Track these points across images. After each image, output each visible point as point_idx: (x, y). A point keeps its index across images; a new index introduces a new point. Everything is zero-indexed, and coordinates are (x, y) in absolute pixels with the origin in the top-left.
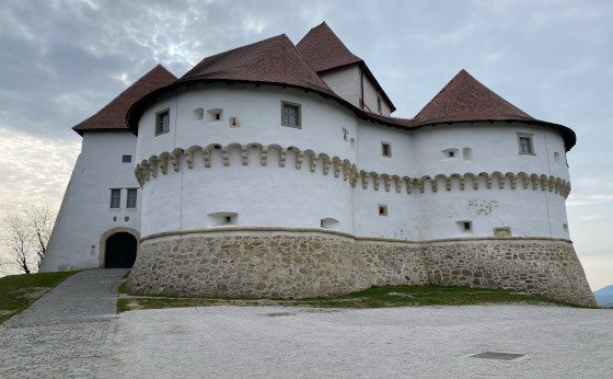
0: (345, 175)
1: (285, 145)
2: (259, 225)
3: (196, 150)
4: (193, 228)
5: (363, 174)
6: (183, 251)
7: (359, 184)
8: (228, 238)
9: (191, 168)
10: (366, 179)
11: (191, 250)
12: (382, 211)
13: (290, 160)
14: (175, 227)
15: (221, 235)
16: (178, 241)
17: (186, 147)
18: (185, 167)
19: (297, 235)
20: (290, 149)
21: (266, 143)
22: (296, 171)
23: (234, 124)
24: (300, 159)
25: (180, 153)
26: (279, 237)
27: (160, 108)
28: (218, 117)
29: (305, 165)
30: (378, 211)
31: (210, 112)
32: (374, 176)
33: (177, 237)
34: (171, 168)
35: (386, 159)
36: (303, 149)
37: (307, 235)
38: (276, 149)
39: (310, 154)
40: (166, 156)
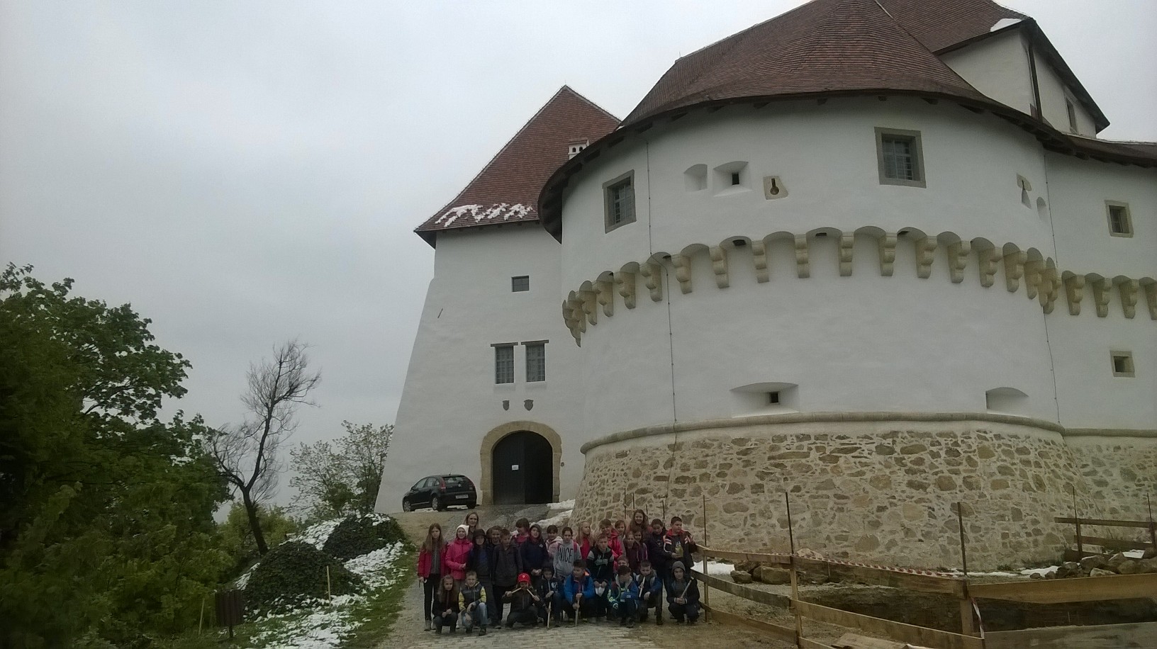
0: (1028, 286)
1: (892, 227)
2: (845, 409)
3: (696, 253)
4: (702, 419)
5: (1069, 280)
6: (685, 468)
7: (1060, 305)
8: (782, 439)
9: (687, 291)
10: (1078, 293)
11: (703, 465)
12: (1121, 364)
13: (904, 261)
14: (663, 419)
15: (766, 431)
16: (674, 447)
17: (674, 249)
18: (672, 289)
19: (934, 428)
20: (902, 234)
21: (847, 225)
22: (922, 283)
23: (775, 190)
24: (927, 255)
25: (662, 262)
26: (894, 434)
27: (613, 173)
28: (736, 180)
29: (939, 270)
30: (1109, 366)
31: (718, 170)
32: (1096, 284)
33: (671, 439)
34: (644, 296)
35: (1120, 241)
36: (932, 230)
37: (957, 428)
38: (872, 236)
39: (948, 243)
40: (632, 271)
